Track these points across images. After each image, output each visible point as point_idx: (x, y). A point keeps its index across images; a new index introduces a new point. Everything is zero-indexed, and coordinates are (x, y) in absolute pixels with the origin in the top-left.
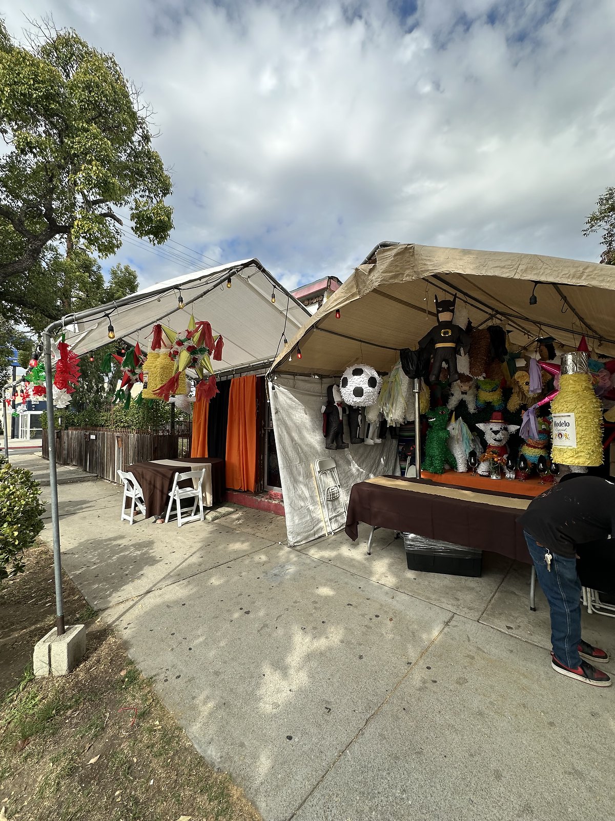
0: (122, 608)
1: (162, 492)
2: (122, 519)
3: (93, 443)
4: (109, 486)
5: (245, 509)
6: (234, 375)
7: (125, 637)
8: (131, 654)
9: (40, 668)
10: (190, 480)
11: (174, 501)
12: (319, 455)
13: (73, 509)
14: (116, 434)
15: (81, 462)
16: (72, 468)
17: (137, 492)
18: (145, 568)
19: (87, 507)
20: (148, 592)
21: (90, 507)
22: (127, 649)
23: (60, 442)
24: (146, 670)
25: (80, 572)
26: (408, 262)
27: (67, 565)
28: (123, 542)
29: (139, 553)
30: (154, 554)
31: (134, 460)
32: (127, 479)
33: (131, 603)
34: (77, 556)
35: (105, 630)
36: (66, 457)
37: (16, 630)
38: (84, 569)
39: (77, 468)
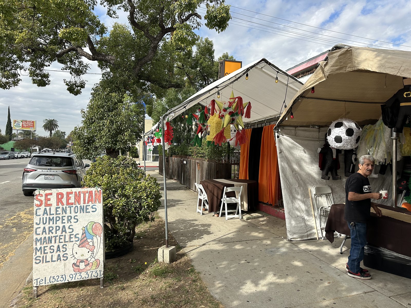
0: (192, 248)
1: (217, 197)
2: (197, 212)
3: (185, 166)
4: (193, 193)
5: (269, 216)
6: (265, 123)
7: (191, 258)
8: (193, 264)
9: (160, 259)
10: (234, 192)
11: (224, 204)
12: (317, 183)
13: (174, 203)
14: (197, 161)
15: (179, 178)
16: (174, 181)
17: (204, 197)
18: (204, 235)
19: (180, 204)
20: (204, 245)
21: (182, 203)
22: (191, 262)
23: (168, 164)
24: (197, 270)
25: (175, 231)
26: (349, 59)
27: (170, 228)
28: (196, 223)
29: (203, 228)
30: (210, 230)
31: (206, 177)
32: (200, 189)
33: (196, 247)
34: (174, 225)
35: (184, 254)
36: (171, 174)
37: (151, 247)
38: (177, 231)
39: (177, 181)
